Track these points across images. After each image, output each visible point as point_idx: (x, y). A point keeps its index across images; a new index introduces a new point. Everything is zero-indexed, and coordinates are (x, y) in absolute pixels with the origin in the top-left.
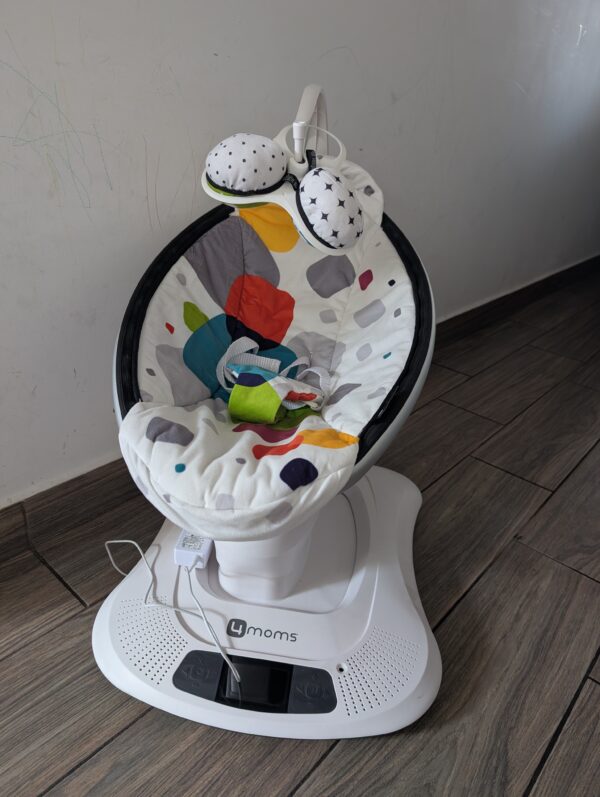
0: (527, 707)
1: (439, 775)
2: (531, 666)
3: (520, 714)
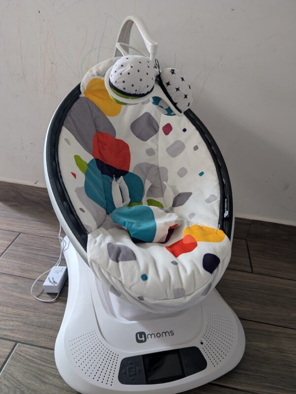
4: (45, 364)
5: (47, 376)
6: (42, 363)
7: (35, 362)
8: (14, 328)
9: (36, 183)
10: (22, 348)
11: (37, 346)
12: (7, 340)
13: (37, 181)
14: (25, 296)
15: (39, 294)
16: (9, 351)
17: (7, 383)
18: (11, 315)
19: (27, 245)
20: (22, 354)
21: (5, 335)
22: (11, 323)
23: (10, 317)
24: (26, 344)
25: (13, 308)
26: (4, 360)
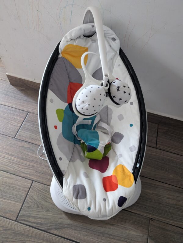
0: (80, 232)
1: (51, 212)
2: (95, 232)
3: (77, 230)
4: (46, 193)
5: (48, 199)
6: (45, 192)
7: (42, 192)
8: (31, 173)
9: (34, 80)
10: (36, 184)
11: (43, 184)
12: (28, 179)
13: (35, 79)
14: (34, 156)
15: (41, 154)
16: (30, 185)
17: (31, 201)
18: (29, 166)
19: (33, 122)
20: (36, 187)
21: (27, 177)
22: (30, 171)
23: (29, 167)
24: (37, 182)
25: (29, 162)
26: (28, 189)
